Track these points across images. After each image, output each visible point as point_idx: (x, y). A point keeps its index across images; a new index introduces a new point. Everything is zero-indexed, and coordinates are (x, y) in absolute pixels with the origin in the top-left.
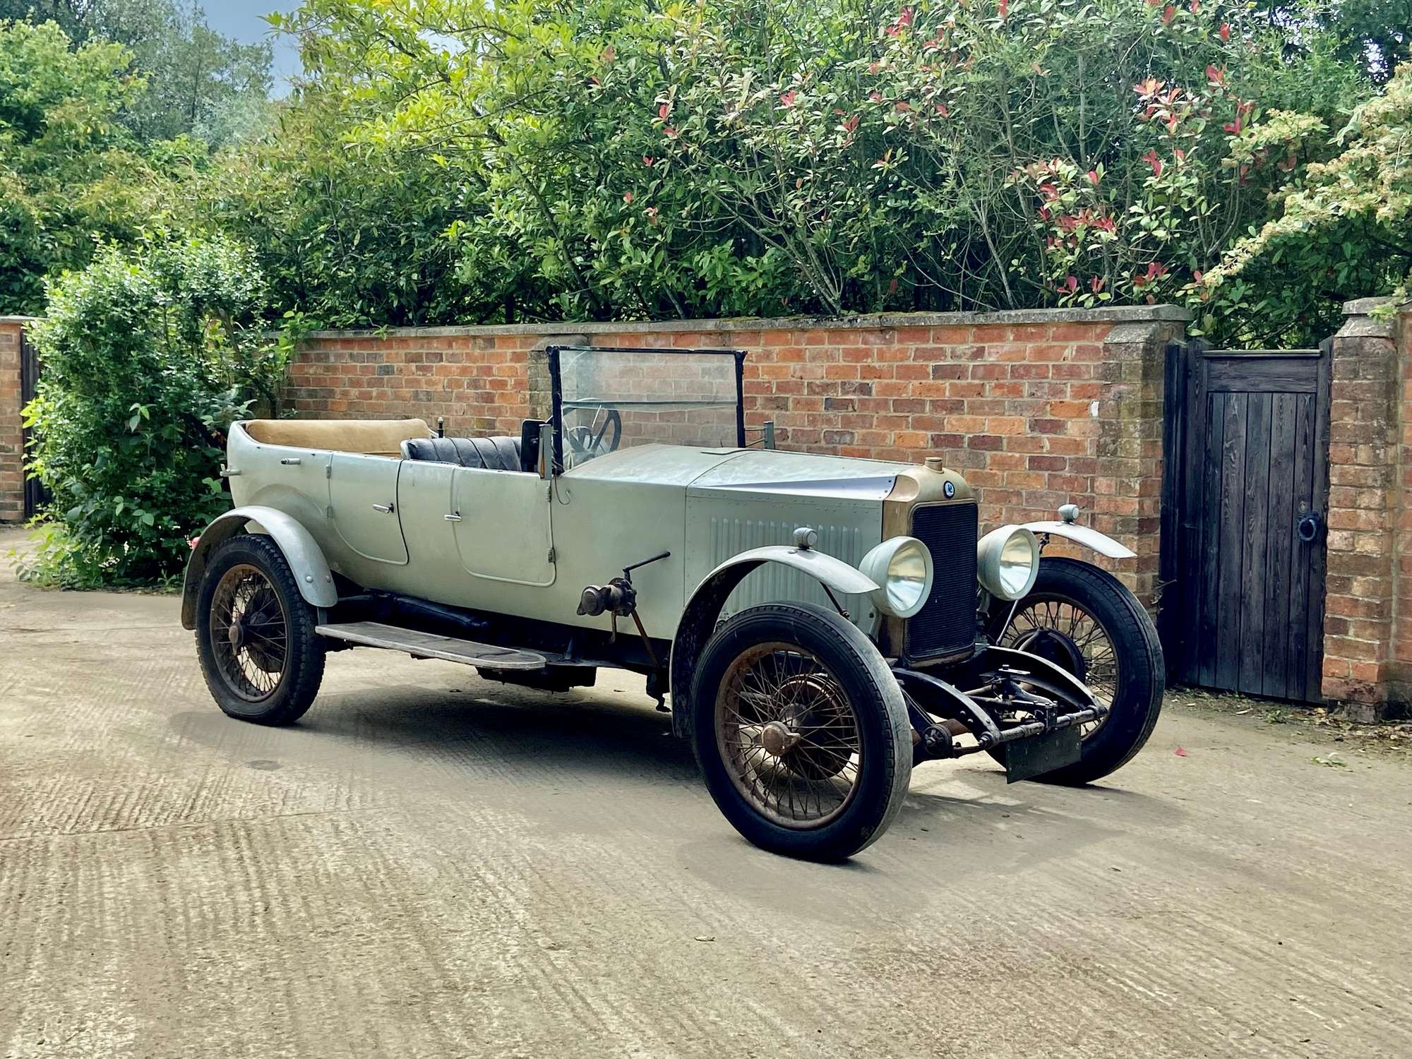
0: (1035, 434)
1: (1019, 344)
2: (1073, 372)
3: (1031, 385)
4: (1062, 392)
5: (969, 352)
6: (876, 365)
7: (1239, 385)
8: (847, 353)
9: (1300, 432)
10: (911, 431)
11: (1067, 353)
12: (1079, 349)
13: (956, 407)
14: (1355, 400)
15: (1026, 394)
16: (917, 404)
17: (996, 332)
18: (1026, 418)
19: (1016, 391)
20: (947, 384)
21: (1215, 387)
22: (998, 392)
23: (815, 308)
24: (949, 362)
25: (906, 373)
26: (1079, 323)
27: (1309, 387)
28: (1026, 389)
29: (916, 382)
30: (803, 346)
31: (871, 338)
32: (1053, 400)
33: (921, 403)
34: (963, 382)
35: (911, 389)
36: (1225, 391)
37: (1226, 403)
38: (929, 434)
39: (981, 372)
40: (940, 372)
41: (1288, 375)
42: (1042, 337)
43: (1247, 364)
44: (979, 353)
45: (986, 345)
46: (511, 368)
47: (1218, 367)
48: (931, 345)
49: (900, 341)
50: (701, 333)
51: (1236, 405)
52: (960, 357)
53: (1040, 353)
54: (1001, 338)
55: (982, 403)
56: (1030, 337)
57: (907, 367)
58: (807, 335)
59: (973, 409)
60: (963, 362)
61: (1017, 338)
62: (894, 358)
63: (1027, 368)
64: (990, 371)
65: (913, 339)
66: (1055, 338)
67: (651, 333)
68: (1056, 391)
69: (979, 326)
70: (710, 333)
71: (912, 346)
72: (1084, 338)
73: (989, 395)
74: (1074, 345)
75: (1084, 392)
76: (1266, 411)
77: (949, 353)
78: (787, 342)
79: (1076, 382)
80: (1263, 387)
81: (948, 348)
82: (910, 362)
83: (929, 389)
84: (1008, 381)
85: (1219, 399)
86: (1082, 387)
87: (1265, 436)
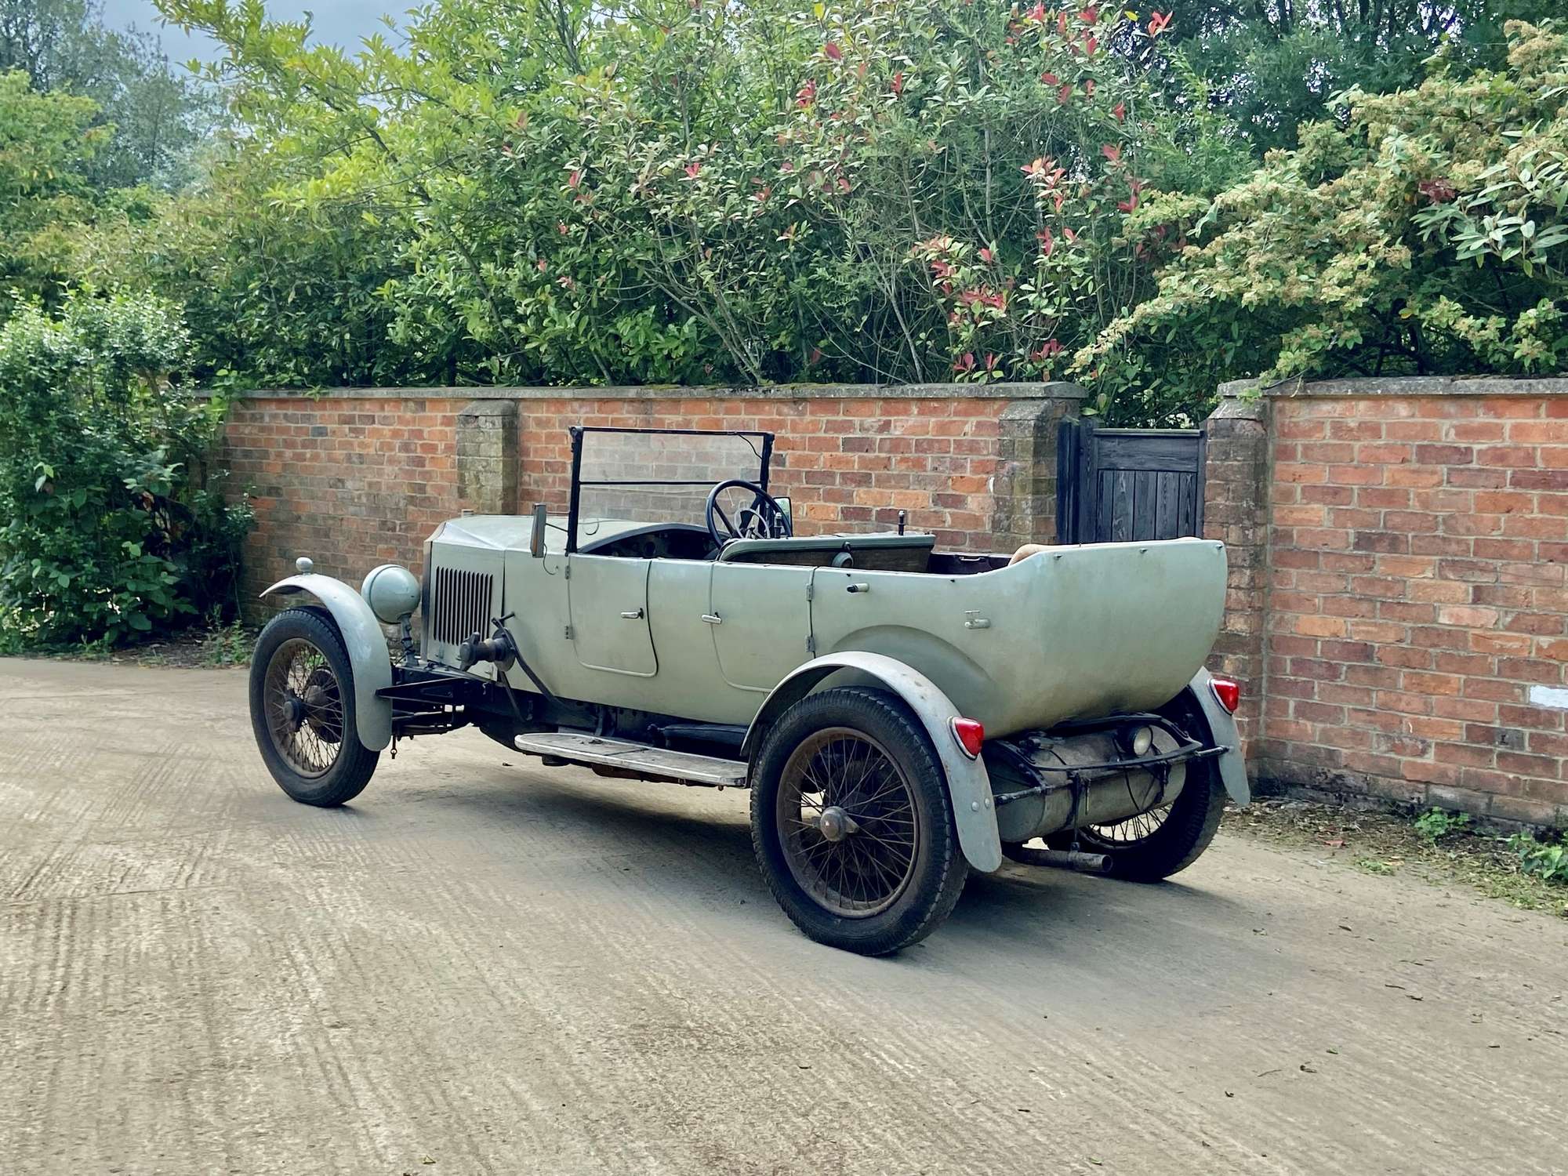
0: (937, 508)
1: (923, 419)
2: (973, 448)
3: (933, 459)
4: (963, 466)
5: (876, 425)
6: (790, 436)
7: (1125, 463)
9: (1182, 511)
10: (822, 503)
11: (967, 428)
12: (979, 425)
13: (863, 480)
14: (1227, 481)
15: (929, 467)
16: (829, 476)
17: (901, 406)
18: (930, 491)
19: (919, 464)
20: (855, 457)
21: (1105, 465)
22: (903, 466)
23: (732, 375)
24: (858, 435)
25: (818, 445)
26: (978, 399)
27: (1191, 467)
28: (929, 465)
29: (827, 454)
30: (721, 416)
31: (785, 409)
32: (955, 475)
33: (832, 475)
34: (871, 455)
35: (822, 461)
36: (1114, 469)
37: (1115, 480)
38: (840, 506)
39: (887, 445)
40: (850, 445)
41: (1172, 454)
42: (943, 412)
43: (1134, 443)
44: (885, 427)
45: (892, 419)
46: (441, 432)
47: (1108, 445)
48: (841, 418)
49: (812, 413)
50: (623, 400)
51: (1124, 483)
52: (867, 430)
53: (942, 428)
54: (907, 412)
55: (889, 478)
56: (934, 412)
57: (819, 439)
58: (724, 405)
59: (882, 482)
60: (870, 435)
61: (921, 413)
62: (806, 430)
63: (931, 442)
64: (897, 445)
65: (826, 411)
66: (956, 413)
67: (577, 399)
68: (957, 466)
69: (885, 399)
70: (632, 401)
71: (824, 418)
72: (981, 413)
73: (895, 470)
74: (973, 420)
75: (982, 467)
76: (1151, 488)
77: (857, 426)
78: (706, 412)
79: (975, 457)
80: (1147, 466)
81: (856, 420)
82: (822, 434)
83: (839, 461)
84: (913, 455)
85: (1108, 476)
86: (981, 462)
87: (1149, 515)
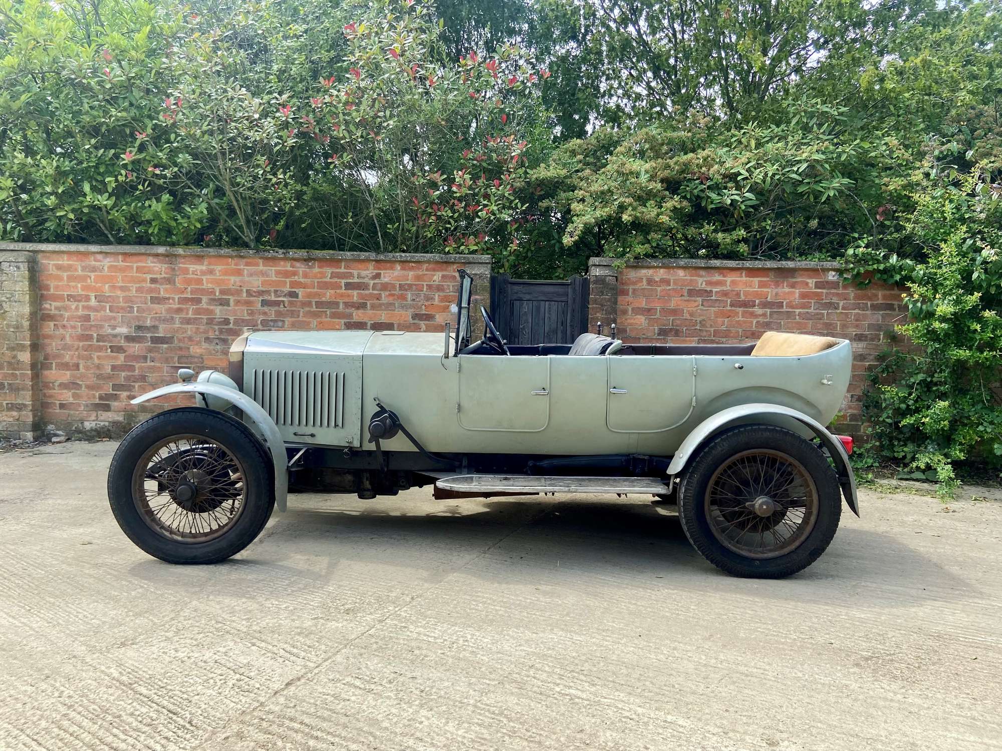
0: (415, 321)
1: (405, 273)
2: (439, 288)
3: (412, 295)
4: (433, 299)
5: (371, 275)
6: (302, 280)
7: (528, 297)
8: (278, 273)
9: (560, 321)
10: (328, 319)
11: (435, 278)
12: (443, 276)
13: (362, 306)
14: (602, 305)
15: (409, 299)
16: (334, 304)
17: (388, 265)
18: (410, 312)
19: (403, 297)
20: (355, 293)
21: (515, 297)
22: (391, 299)
23: (237, 242)
24: (356, 280)
25: (325, 286)
26: (446, 262)
27: (564, 299)
28: (409, 297)
29: (332, 292)
30: (242, 267)
31: (298, 264)
32: (427, 303)
33: (337, 304)
34: (367, 292)
35: (329, 295)
36: (520, 300)
37: (521, 305)
38: (343, 321)
39: (379, 287)
40: (348, 286)
41: (553, 293)
42: (419, 269)
43: (532, 287)
44: (378, 276)
45: (382, 272)
47: (516, 288)
48: (343, 270)
49: (319, 267)
50: (149, 255)
51: (526, 307)
52: (364, 278)
53: (418, 278)
54: (392, 268)
55: (381, 305)
56: (412, 269)
57: (326, 282)
58: (245, 260)
59: (373, 307)
60: (366, 280)
61: (403, 269)
62: (316, 277)
63: (410, 286)
64: (385, 287)
65: (330, 266)
66: (427, 270)
67: (101, 253)
68: (428, 298)
69: (376, 261)
70: (163, 255)
71: (329, 271)
72: (446, 270)
73: (384, 299)
74: (440, 274)
75: (447, 299)
76: (542, 310)
77: (356, 276)
78: (228, 264)
79: (441, 294)
80: (540, 298)
81: (355, 273)
82: (328, 279)
83: (342, 296)
84: (397, 292)
85: (517, 303)
86: (445, 296)
87: (541, 322)
